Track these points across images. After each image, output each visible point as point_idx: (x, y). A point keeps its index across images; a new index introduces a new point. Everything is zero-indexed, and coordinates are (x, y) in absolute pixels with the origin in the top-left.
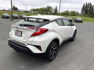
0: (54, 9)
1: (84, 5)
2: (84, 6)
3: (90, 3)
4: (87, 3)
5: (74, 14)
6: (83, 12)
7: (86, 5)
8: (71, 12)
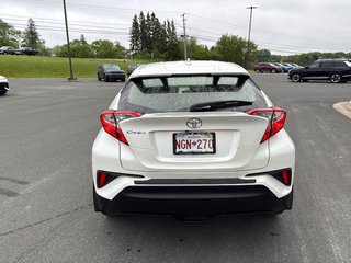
0: (22, 30)
1: (135, 20)
2: (135, 24)
3: (153, 15)
4: (142, 14)
5: (108, 51)
6: (137, 45)
7: (143, 22)
8: (97, 42)
